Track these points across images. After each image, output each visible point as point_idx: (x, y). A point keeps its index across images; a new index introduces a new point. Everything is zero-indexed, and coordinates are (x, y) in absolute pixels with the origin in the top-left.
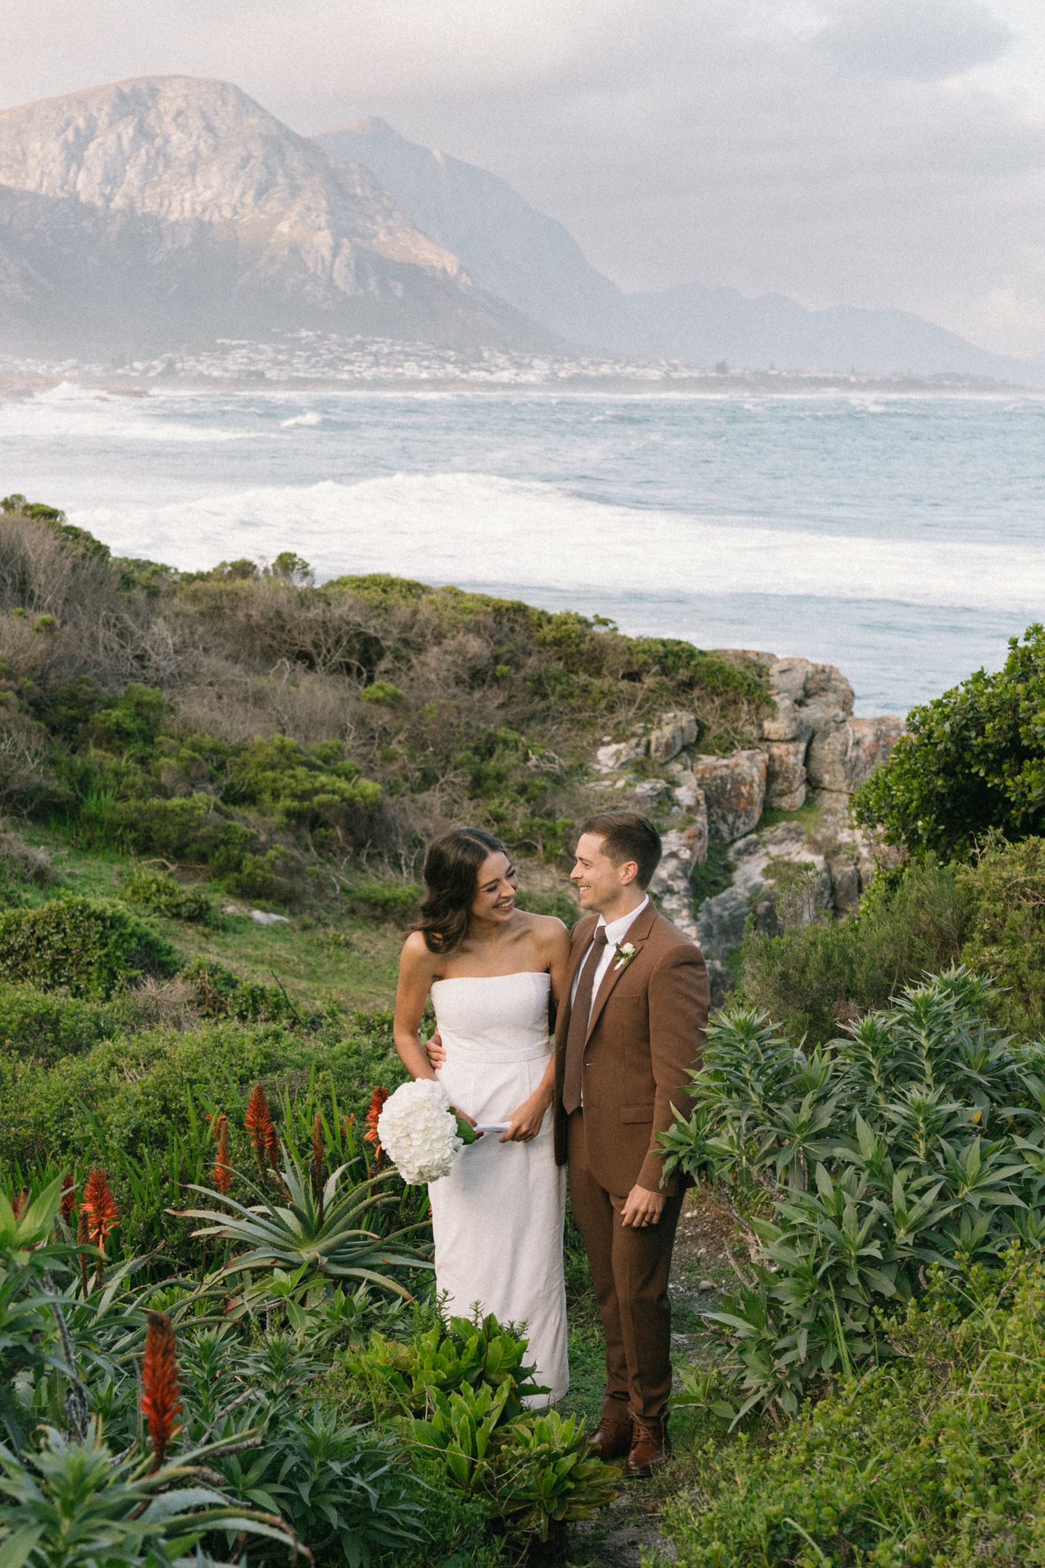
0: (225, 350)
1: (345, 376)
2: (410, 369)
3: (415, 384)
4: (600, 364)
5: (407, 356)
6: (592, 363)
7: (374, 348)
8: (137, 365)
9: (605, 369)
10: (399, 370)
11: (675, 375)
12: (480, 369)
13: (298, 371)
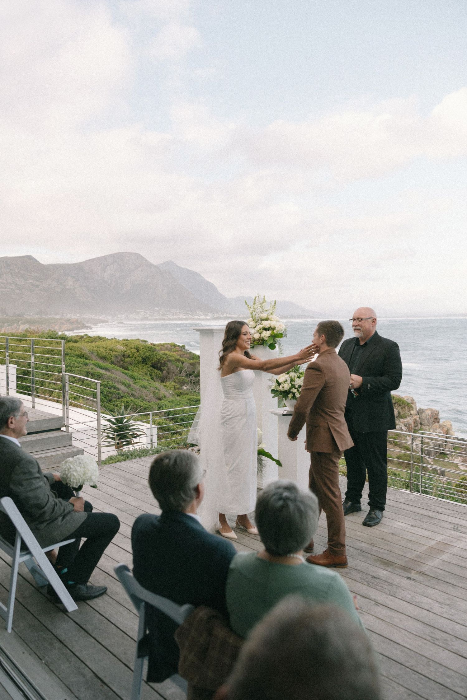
0: (138, 313)
1: (166, 318)
2: (181, 316)
3: (182, 319)
4: (223, 314)
5: (180, 313)
6: (221, 314)
7: (172, 311)
8: (119, 316)
9: (225, 315)
10: (178, 316)
11: (240, 316)
12: (196, 316)
13: (155, 317)
